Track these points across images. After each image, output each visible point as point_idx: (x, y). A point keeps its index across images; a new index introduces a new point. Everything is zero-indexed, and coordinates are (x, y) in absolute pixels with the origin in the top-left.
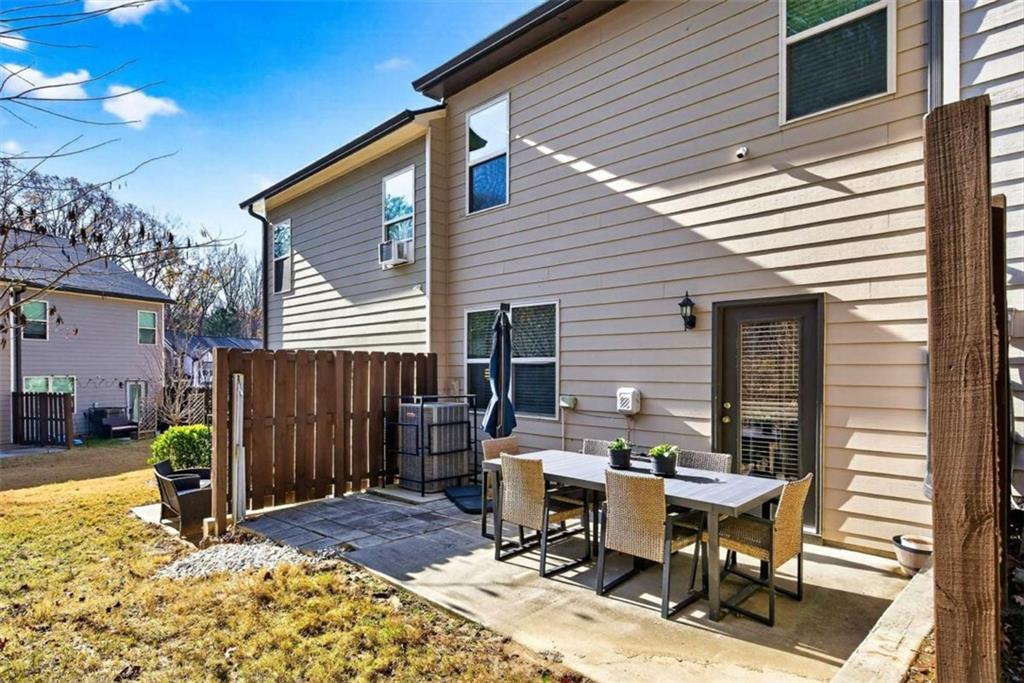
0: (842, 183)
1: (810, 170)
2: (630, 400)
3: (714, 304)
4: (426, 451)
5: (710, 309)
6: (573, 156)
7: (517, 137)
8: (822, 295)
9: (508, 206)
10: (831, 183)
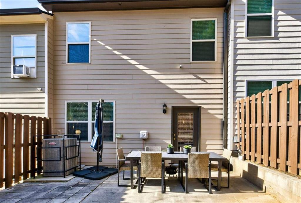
0: (205, 80)
1: (198, 75)
2: (146, 134)
3: (172, 107)
4: (65, 158)
5: (171, 108)
6: (121, 53)
7: (95, 39)
8: (200, 107)
9: (90, 64)
10: (203, 79)
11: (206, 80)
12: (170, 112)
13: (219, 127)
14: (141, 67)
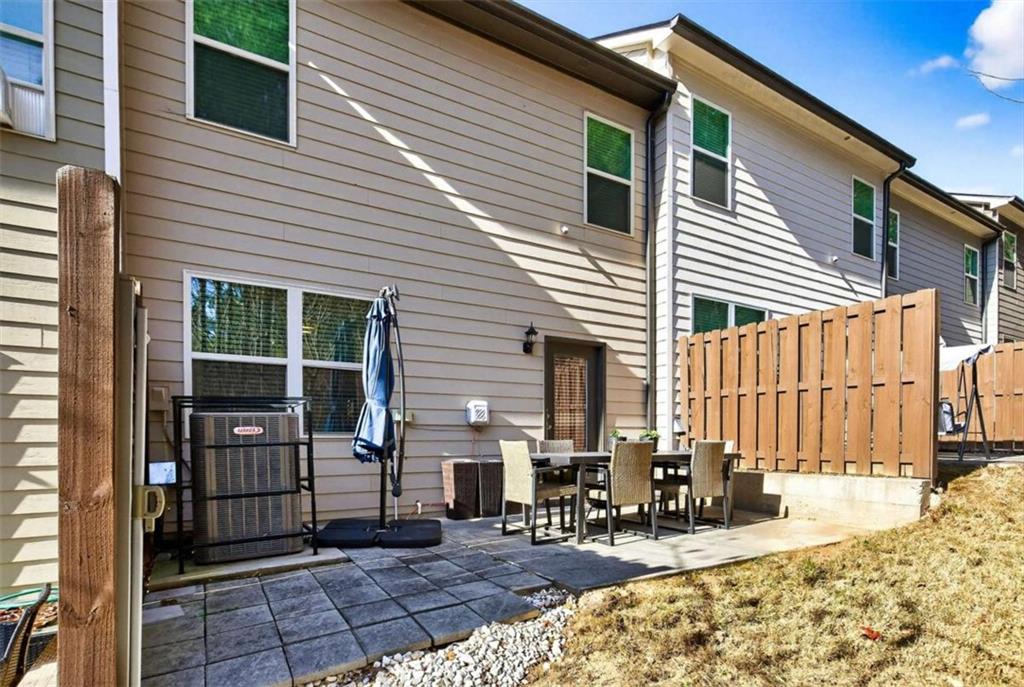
1: (598, 262)
2: (486, 411)
3: (546, 337)
5: (543, 341)
6: (406, 143)
7: (311, 64)
8: (605, 344)
9: (294, 150)
10: (608, 275)
11: (614, 278)
12: (539, 350)
13: (639, 397)
14: (463, 205)
